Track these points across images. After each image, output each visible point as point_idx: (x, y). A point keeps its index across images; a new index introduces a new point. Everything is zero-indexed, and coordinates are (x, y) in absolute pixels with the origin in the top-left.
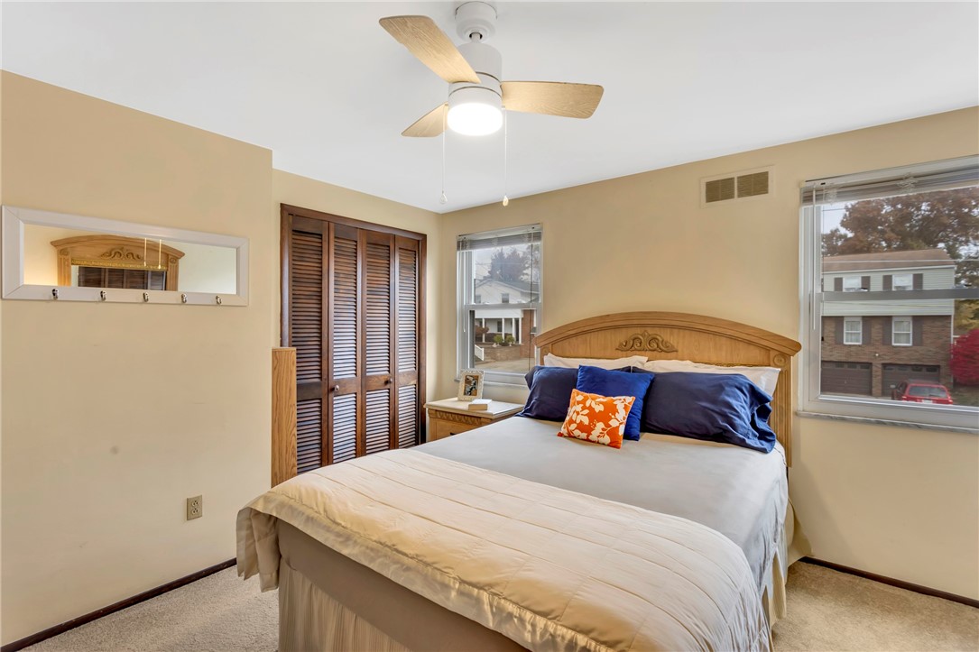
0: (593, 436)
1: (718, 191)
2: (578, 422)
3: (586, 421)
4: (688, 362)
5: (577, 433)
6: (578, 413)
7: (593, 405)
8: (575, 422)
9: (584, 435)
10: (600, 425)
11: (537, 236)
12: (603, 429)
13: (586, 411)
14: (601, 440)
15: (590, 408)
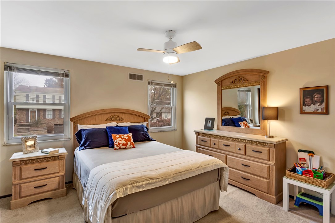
0: (128, 146)
1: (132, 77)
2: (122, 143)
3: (125, 142)
4: (129, 123)
5: (123, 147)
6: (121, 141)
7: (125, 137)
8: (121, 144)
9: (125, 147)
10: (129, 143)
11: (67, 75)
12: (130, 144)
13: (124, 140)
14: (130, 147)
15: (124, 138)
